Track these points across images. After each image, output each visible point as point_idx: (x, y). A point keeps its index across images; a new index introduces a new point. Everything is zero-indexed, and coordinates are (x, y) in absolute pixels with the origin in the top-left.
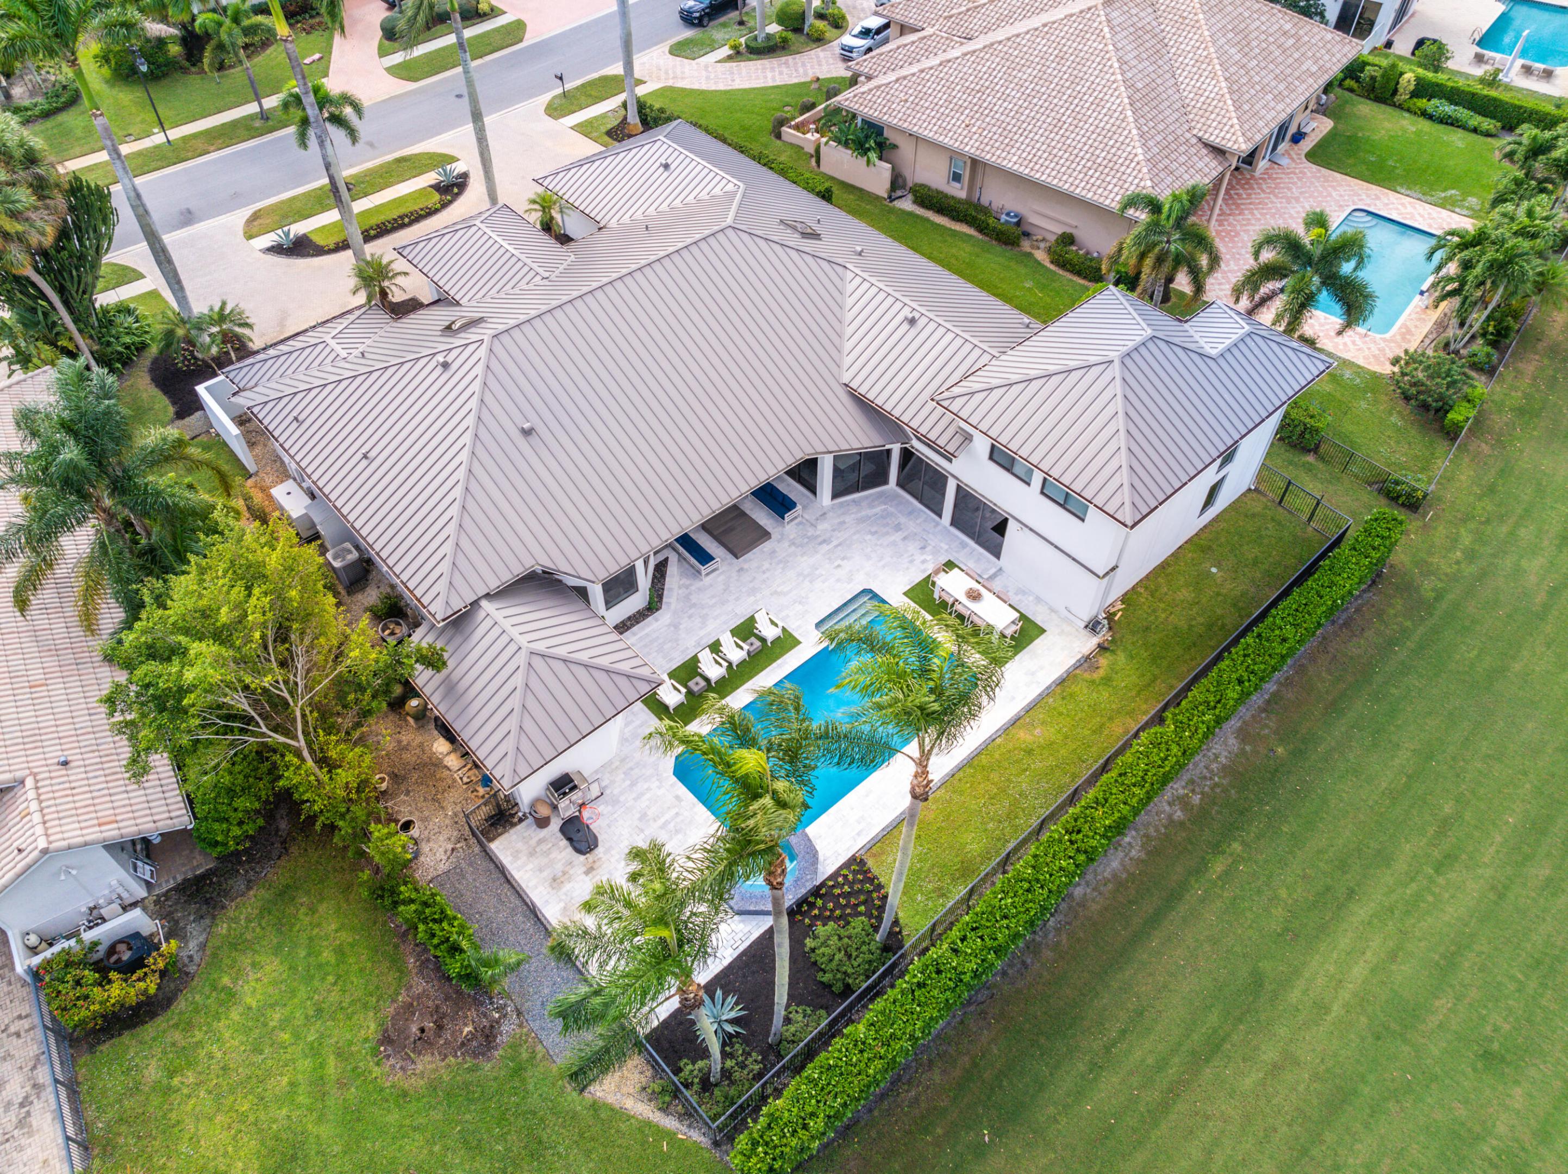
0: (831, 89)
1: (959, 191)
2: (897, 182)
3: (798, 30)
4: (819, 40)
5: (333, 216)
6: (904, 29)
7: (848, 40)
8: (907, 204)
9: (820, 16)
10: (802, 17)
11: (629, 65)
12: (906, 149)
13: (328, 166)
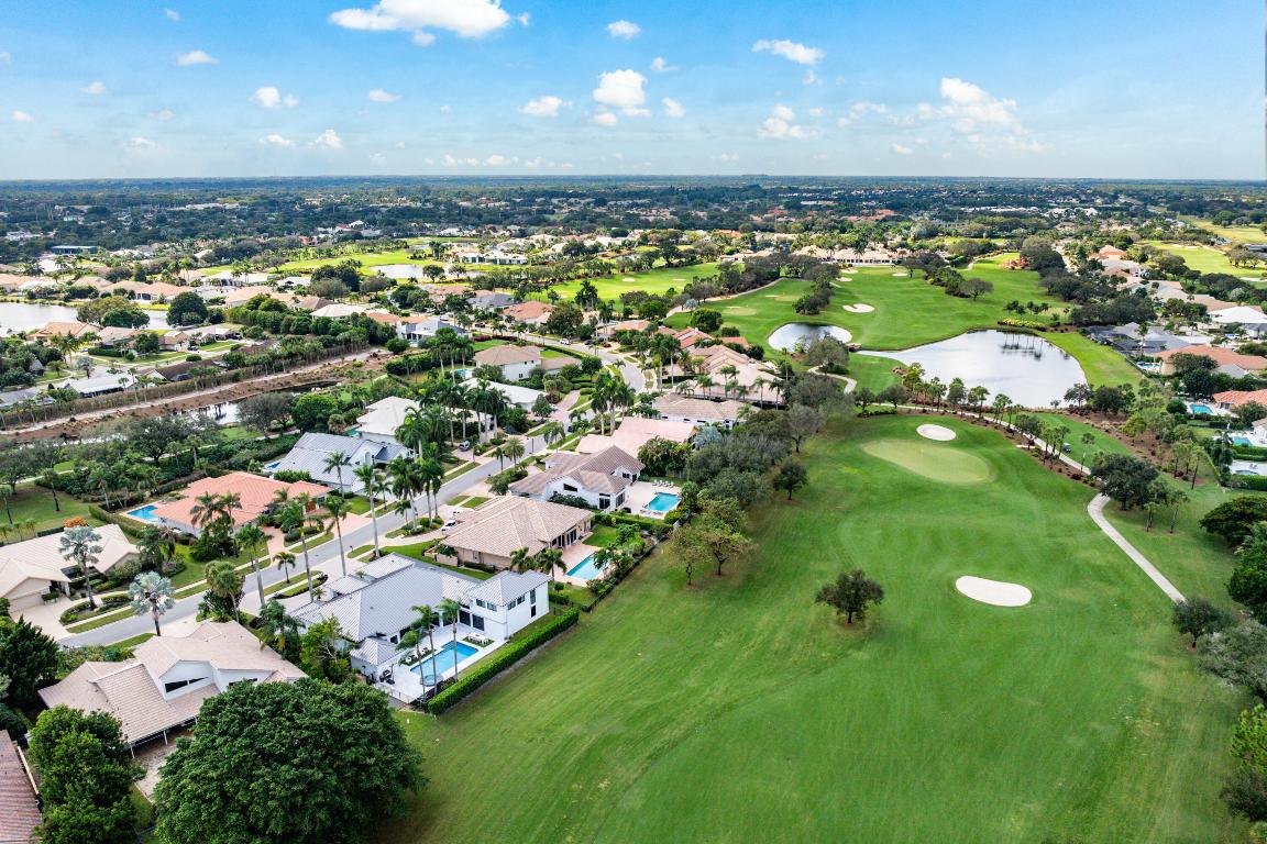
0: (438, 541)
1: (477, 562)
2: (459, 562)
3: (428, 526)
4: (435, 528)
5: (306, 581)
6: (459, 522)
7: (443, 527)
8: (463, 567)
9: (434, 521)
10: (428, 522)
11: (376, 542)
12: (461, 552)
13: (307, 566)
